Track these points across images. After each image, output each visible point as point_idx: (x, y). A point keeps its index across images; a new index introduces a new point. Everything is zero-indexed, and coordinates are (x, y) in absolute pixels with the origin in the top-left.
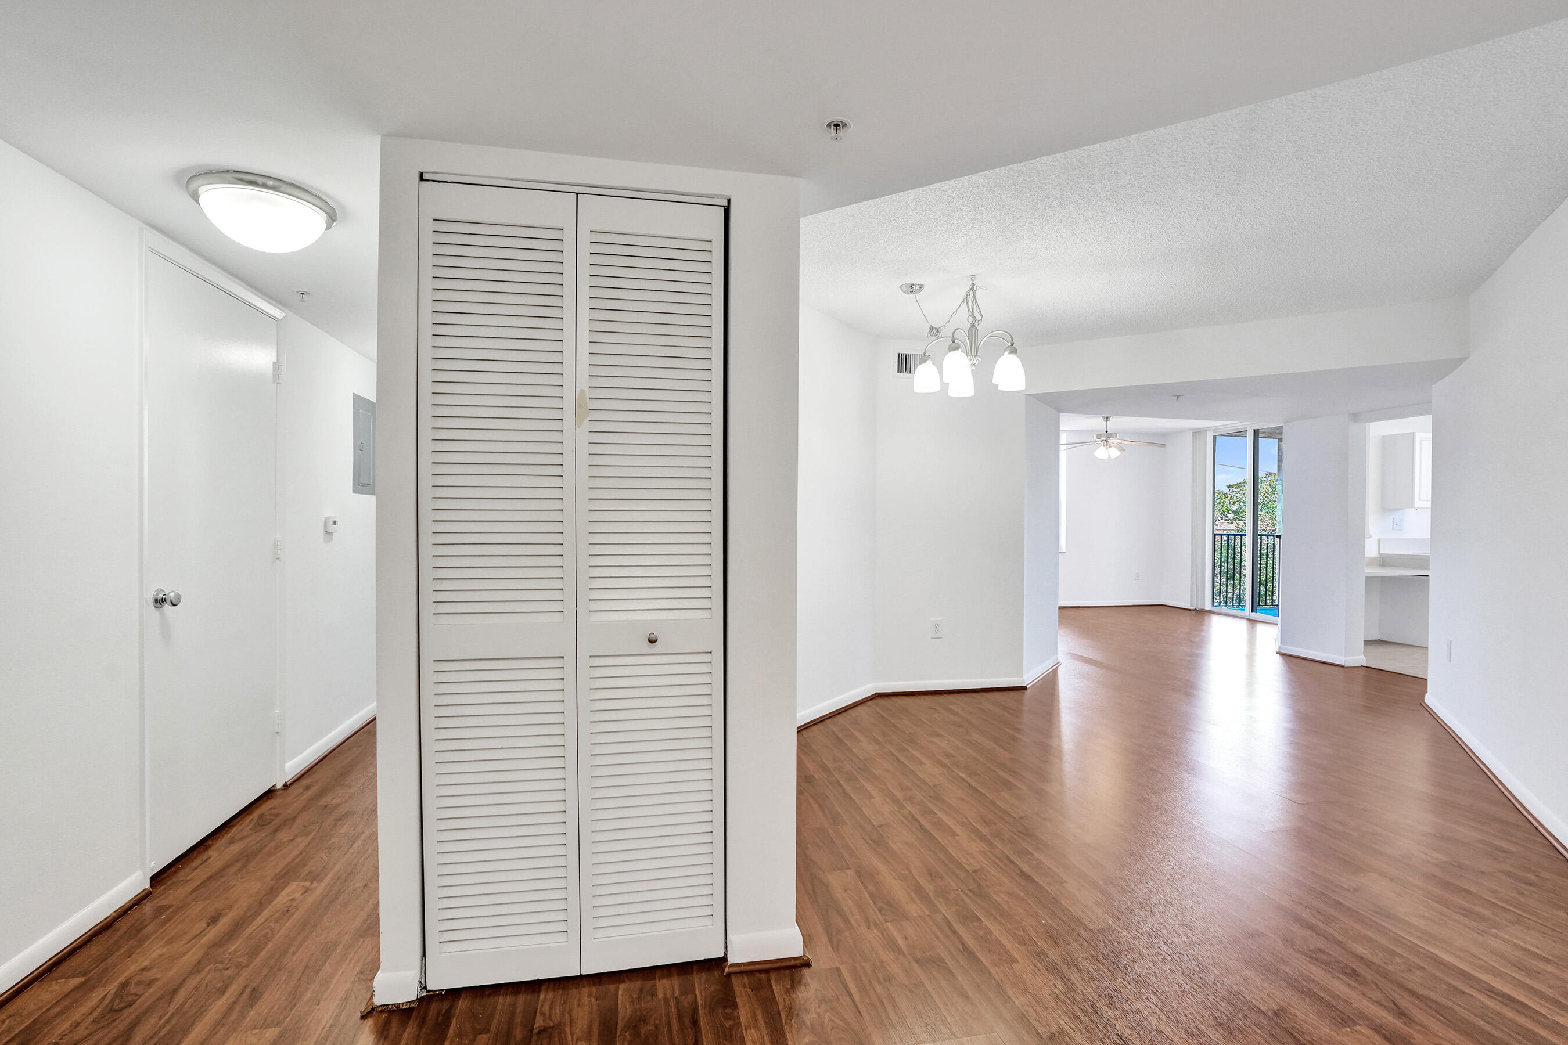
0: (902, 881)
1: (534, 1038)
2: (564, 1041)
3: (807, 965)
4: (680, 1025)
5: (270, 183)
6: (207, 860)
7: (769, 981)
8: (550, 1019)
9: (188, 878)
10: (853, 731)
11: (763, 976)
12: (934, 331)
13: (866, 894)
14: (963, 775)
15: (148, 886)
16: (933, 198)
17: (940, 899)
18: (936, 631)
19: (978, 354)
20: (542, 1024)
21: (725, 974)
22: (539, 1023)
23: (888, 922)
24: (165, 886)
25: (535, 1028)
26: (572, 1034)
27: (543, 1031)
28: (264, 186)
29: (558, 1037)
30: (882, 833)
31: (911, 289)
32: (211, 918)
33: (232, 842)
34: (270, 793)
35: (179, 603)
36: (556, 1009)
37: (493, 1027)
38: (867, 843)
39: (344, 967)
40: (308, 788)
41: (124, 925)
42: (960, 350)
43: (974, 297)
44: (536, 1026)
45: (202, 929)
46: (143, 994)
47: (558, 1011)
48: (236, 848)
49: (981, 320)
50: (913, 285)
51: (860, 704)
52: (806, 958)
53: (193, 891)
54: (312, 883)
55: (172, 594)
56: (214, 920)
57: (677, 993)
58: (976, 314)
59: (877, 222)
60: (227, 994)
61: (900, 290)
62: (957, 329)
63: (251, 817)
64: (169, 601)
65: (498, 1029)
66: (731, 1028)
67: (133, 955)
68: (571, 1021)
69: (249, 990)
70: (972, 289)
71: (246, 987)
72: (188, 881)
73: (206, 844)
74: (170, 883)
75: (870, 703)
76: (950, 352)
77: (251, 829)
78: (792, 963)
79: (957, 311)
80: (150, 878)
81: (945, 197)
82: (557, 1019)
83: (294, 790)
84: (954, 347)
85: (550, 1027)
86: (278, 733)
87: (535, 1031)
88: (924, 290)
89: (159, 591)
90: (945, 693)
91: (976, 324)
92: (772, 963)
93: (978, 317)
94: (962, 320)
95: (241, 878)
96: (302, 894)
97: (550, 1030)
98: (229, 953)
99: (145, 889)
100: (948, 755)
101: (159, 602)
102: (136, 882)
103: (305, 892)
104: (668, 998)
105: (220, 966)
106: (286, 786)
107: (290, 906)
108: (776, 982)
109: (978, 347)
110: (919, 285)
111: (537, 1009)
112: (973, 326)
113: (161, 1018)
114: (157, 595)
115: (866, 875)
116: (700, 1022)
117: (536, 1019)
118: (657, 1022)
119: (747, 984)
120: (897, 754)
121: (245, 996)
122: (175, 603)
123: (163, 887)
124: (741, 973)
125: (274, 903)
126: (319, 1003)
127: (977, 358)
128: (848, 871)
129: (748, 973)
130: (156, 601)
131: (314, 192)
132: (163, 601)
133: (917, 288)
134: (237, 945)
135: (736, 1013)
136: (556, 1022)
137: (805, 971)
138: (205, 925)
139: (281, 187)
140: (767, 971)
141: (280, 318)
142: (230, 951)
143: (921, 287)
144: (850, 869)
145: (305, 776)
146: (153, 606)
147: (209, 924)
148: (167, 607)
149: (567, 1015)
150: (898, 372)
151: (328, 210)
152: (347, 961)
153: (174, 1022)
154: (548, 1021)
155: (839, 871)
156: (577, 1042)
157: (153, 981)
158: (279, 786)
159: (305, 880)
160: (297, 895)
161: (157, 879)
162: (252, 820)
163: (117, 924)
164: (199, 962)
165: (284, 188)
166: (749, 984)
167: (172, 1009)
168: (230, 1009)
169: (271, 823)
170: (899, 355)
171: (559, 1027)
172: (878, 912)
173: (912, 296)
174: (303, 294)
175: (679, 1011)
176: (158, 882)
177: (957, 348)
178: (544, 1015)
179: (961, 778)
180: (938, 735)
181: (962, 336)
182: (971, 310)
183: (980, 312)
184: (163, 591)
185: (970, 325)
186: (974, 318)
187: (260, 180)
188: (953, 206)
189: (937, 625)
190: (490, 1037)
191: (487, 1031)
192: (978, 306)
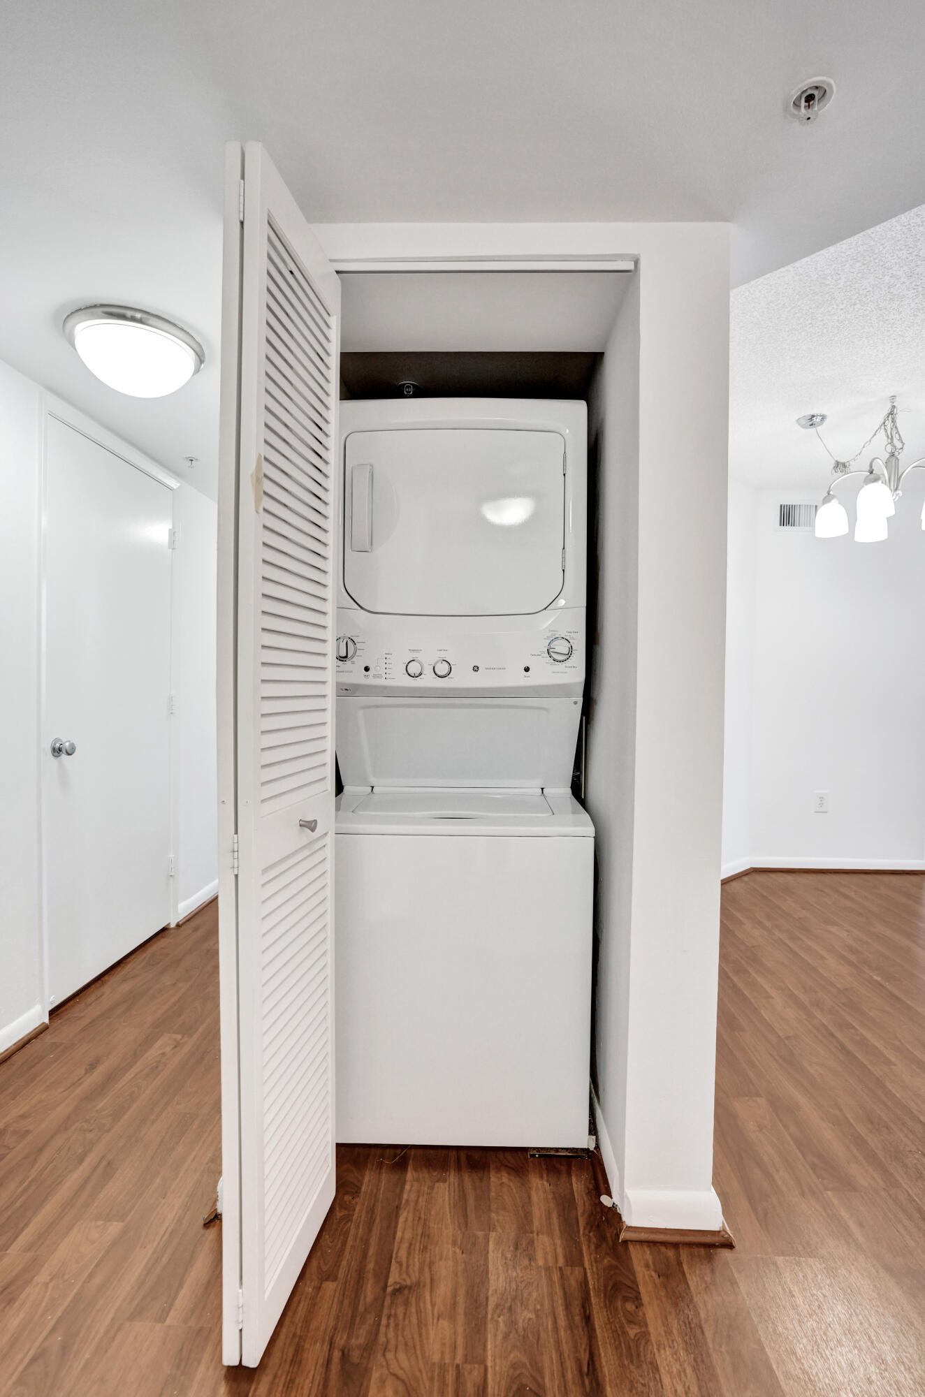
0: (834, 1125)
1: (388, 1301)
2: (423, 1314)
3: (729, 1245)
4: (568, 1319)
5: (138, 315)
6: (101, 996)
7: (680, 1264)
8: (408, 1274)
9: (82, 1015)
10: (732, 910)
11: (670, 1253)
12: (840, 466)
13: (789, 1138)
14: (879, 979)
15: (46, 1020)
16: (869, 283)
17: (894, 1163)
18: (821, 805)
19: (900, 488)
20: (398, 1280)
21: (620, 1241)
22: (394, 1277)
23: (828, 1190)
24: (62, 1021)
25: (389, 1284)
26: (433, 1305)
27: (398, 1291)
28: (133, 319)
29: (416, 1307)
30: (792, 1048)
31: (811, 421)
32: (89, 1065)
33: (124, 980)
34: (164, 930)
35: (73, 753)
36: (414, 1258)
37: (341, 1274)
38: (775, 1059)
39: (197, 1149)
40: (196, 929)
41: (18, 1059)
42: (880, 482)
43: (893, 421)
44: (391, 1281)
45: (80, 1076)
46: (14, 1148)
47: (416, 1260)
48: (126, 987)
49: (902, 448)
50: (813, 416)
51: (735, 879)
52: (727, 1236)
53: (83, 1030)
54: (183, 1037)
55: (67, 744)
56: (92, 1067)
57: (561, 1262)
58: (896, 442)
59: (787, 329)
60: (85, 1164)
61: (797, 425)
62: (874, 459)
63: (144, 955)
64: (64, 751)
65: (346, 1279)
66: (637, 1340)
67: (18, 1098)
68: (432, 1280)
69: (104, 1163)
70: (891, 413)
71: (103, 1157)
72: (82, 1017)
73: (103, 979)
74: (66, 1017)
75: (746, 879)
76: (866, 484)
77: (142, 968)
78: (708, 1239)
79: (870, 441)
80: (50, 1012)
81: (887, 279)
82: (415, 1276)
83: (186, 930)
84: (872, 476)
85: (406, 1287)
86: (171, 876)
87: (389, 1289)
88: (827, 421)
89: (57, 740)
90: (831, 873)
91: (896, 453)
92: (683, 1235)
93: (899, 445)
94: (880, 447)
95: (124, 1022)
96: (173, 1048)
97: (406, 1292)
98: (97, 1111)
99: (44, 1023)
100: (852, 950)
101: (57, 751)
102: (36, 1016)
103: (175, 1047)
104: (549, 1267)
105: (85, 1126)
106: (178, 926)
107: (160, 1061)
108: (690, 1268)
109: (899, 479)
110: (820, 416)
111: (393, 1252)
112: (892, 455)
113: (21, 1183)
114: (55, 744)
115: (780, 1107)
116: (594, 1321)
117: (391, 1269)
118: (539, 1307)
119: (651, 1262)
120: (791, 944)
121: (99, 1171)
122: (70, 753)
123: (59, 1021)
124: (641, 1242)
125: (145, 1056)
126: (166, 1195)
127: (898, 492)
128: (759, 1099)
129: (651, 1244)
130: (54, 749)
131: (180, 324)
132: (60, 750)
133: (819, 419)
134: (105, 1101)
135: (641, 1314)
136: (414, 1280)
137: (725, 1254)
138: (83, 1072)
139: (148, 319)
140: (675, 1245)
141: (175, 488)
142: (98, 1108)
143: (823, 418)
144: (760, 1096)
145: (196, 916)
146: (52, 756)
147: (87, 1071)
148: (64, 756)
149: (427, 1269)
150: (781, 525)
151: (195, 346)
152: (201, 1143)
153: (31, 1191)
154: (404, 1276)
155: (747, 1098)
156: (438, 1319)
157: (28, 1132)
158: (173, 925)
159: (178, 1033)
160: (167, 1049)
161: (54, 1013)
162: (145, 958)
163: (14, 1058)
164: (68, 1117)
165: (152, 321)
166: (654, 1264)
167: (33, 1174)
168: (82, 1186)
169: (159, 963)
170: (781, 507)
171: (414, 1288)
172: (811, 1171)
173: (812, 430)
174: (192, 460)
175: (565, 1293)
176: (57, 1015)
177: (876, 480)
178: (401, 1264)
179: (876, 981)
180: (835, 924)
181: (880, 467)
182: (890, 437)
183: (900, 439)
184: (61, 740)
185: (888, 455)
186: (894, 446)
187: (129, 313)
188: (895, 292)
189: (821, 798)
190: (337, 1287)
191: (335, 1279)
192: (898, 432)
